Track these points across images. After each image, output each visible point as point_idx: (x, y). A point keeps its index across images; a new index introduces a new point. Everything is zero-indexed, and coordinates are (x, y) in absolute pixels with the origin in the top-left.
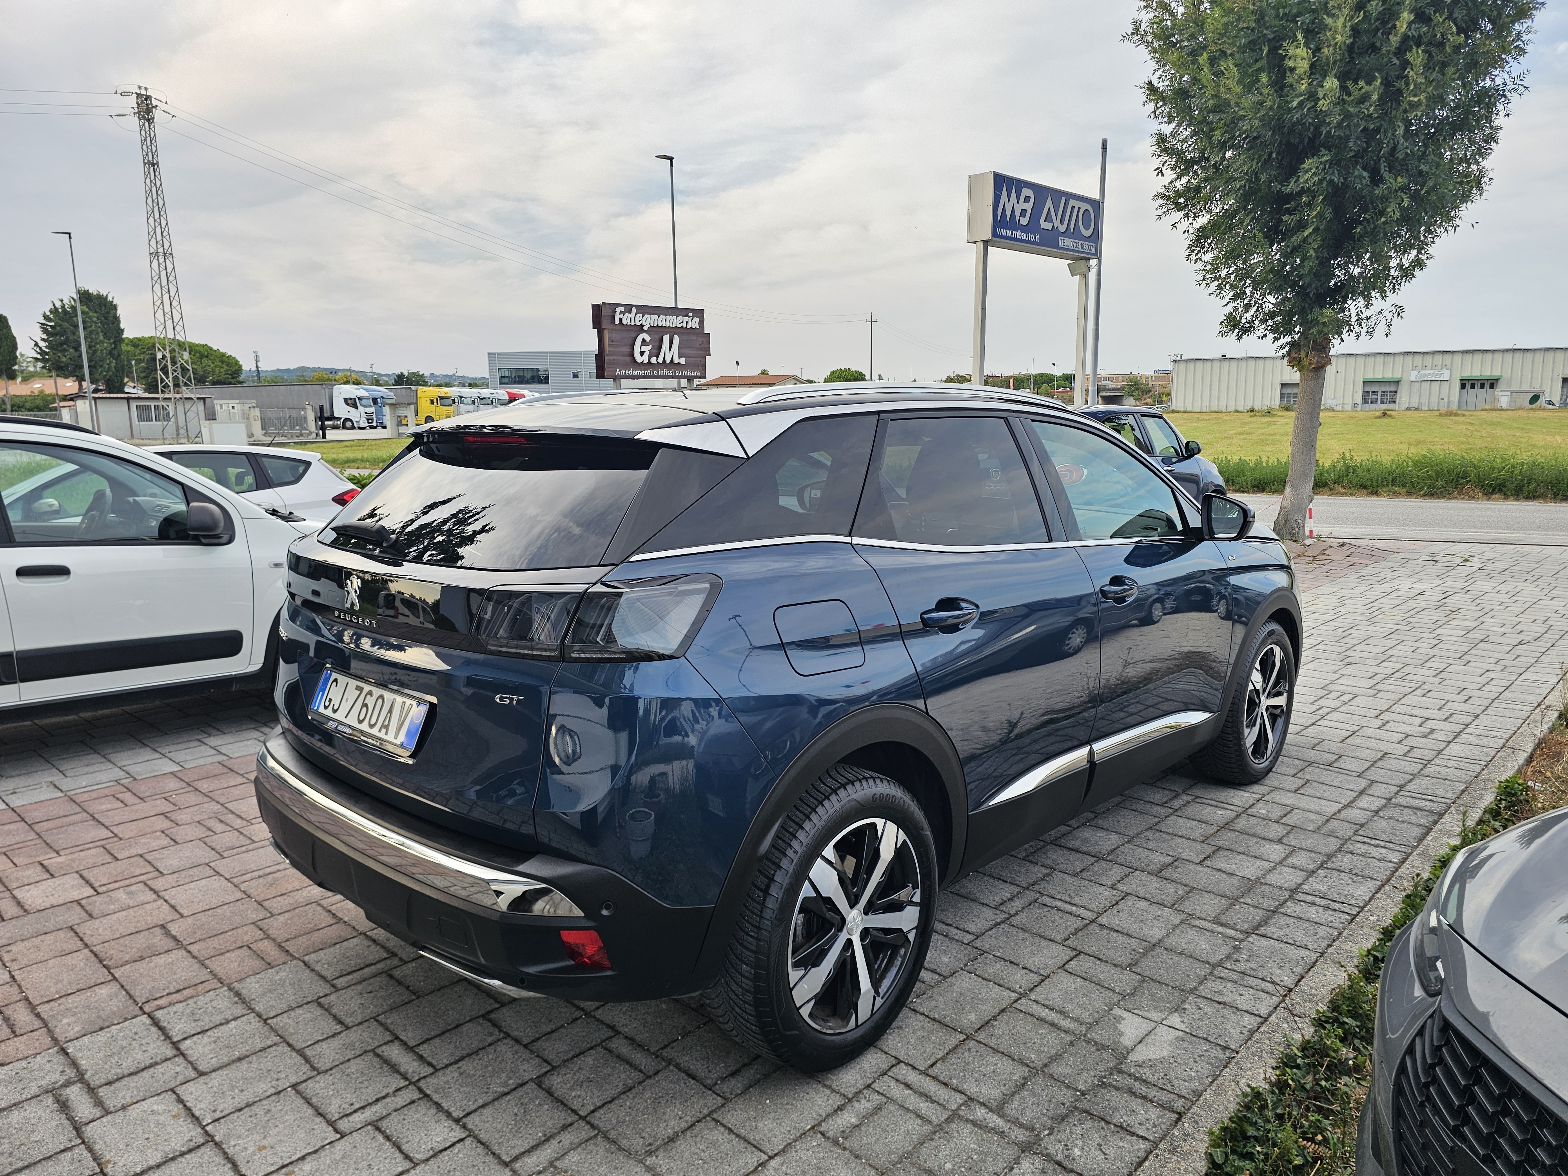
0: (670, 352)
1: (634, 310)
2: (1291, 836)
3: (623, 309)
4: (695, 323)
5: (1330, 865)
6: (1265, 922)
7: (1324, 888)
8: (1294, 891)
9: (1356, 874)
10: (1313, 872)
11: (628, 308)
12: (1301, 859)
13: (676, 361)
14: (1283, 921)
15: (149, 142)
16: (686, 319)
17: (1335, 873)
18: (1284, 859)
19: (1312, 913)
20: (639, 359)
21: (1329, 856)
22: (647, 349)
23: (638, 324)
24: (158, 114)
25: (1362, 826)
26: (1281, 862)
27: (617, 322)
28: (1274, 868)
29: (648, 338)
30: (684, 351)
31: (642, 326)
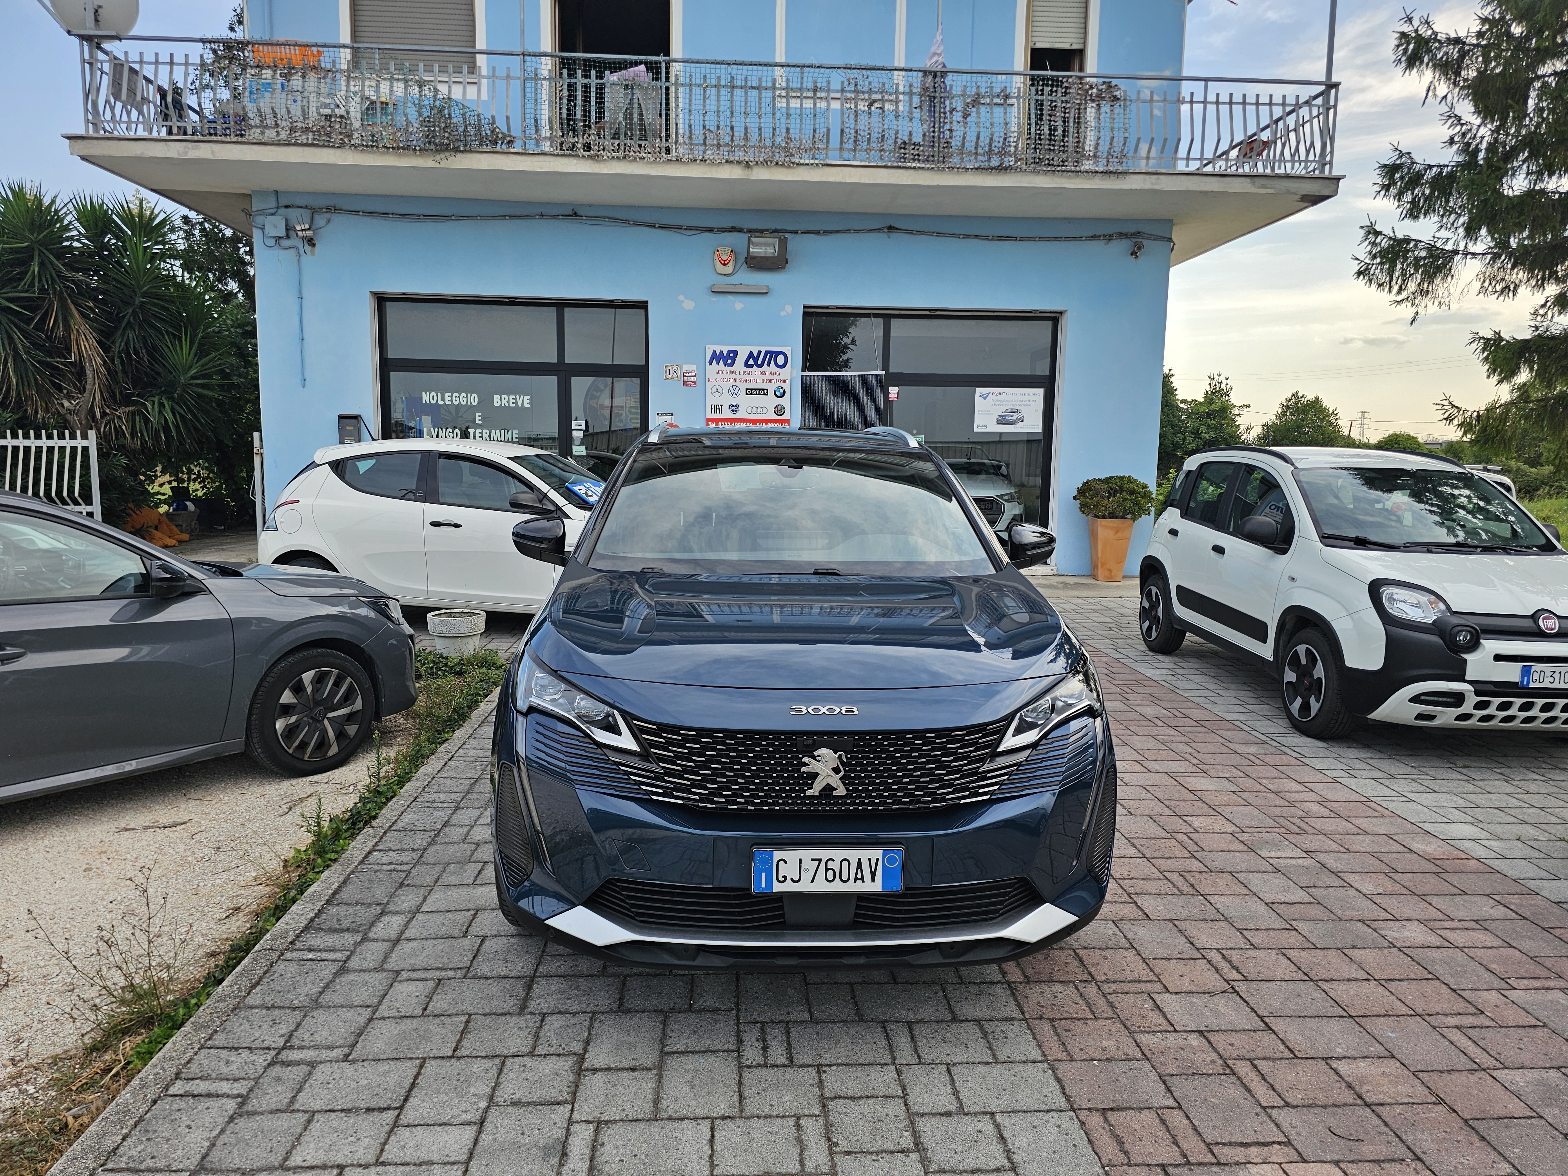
2: (469, 853)
5: (432, 834)
6: (472, 786)
7: (435, 813)
8: (457, 808)
9: (411, 831)
10: (444, 825)
12: (456, 833)
14: (461, 788)
17: (428, 828)
18: (470, 830)
19: (442, 796)
21: (432, 843)
25: (401, 885)
26: (472, 827)
28: (476, 821)
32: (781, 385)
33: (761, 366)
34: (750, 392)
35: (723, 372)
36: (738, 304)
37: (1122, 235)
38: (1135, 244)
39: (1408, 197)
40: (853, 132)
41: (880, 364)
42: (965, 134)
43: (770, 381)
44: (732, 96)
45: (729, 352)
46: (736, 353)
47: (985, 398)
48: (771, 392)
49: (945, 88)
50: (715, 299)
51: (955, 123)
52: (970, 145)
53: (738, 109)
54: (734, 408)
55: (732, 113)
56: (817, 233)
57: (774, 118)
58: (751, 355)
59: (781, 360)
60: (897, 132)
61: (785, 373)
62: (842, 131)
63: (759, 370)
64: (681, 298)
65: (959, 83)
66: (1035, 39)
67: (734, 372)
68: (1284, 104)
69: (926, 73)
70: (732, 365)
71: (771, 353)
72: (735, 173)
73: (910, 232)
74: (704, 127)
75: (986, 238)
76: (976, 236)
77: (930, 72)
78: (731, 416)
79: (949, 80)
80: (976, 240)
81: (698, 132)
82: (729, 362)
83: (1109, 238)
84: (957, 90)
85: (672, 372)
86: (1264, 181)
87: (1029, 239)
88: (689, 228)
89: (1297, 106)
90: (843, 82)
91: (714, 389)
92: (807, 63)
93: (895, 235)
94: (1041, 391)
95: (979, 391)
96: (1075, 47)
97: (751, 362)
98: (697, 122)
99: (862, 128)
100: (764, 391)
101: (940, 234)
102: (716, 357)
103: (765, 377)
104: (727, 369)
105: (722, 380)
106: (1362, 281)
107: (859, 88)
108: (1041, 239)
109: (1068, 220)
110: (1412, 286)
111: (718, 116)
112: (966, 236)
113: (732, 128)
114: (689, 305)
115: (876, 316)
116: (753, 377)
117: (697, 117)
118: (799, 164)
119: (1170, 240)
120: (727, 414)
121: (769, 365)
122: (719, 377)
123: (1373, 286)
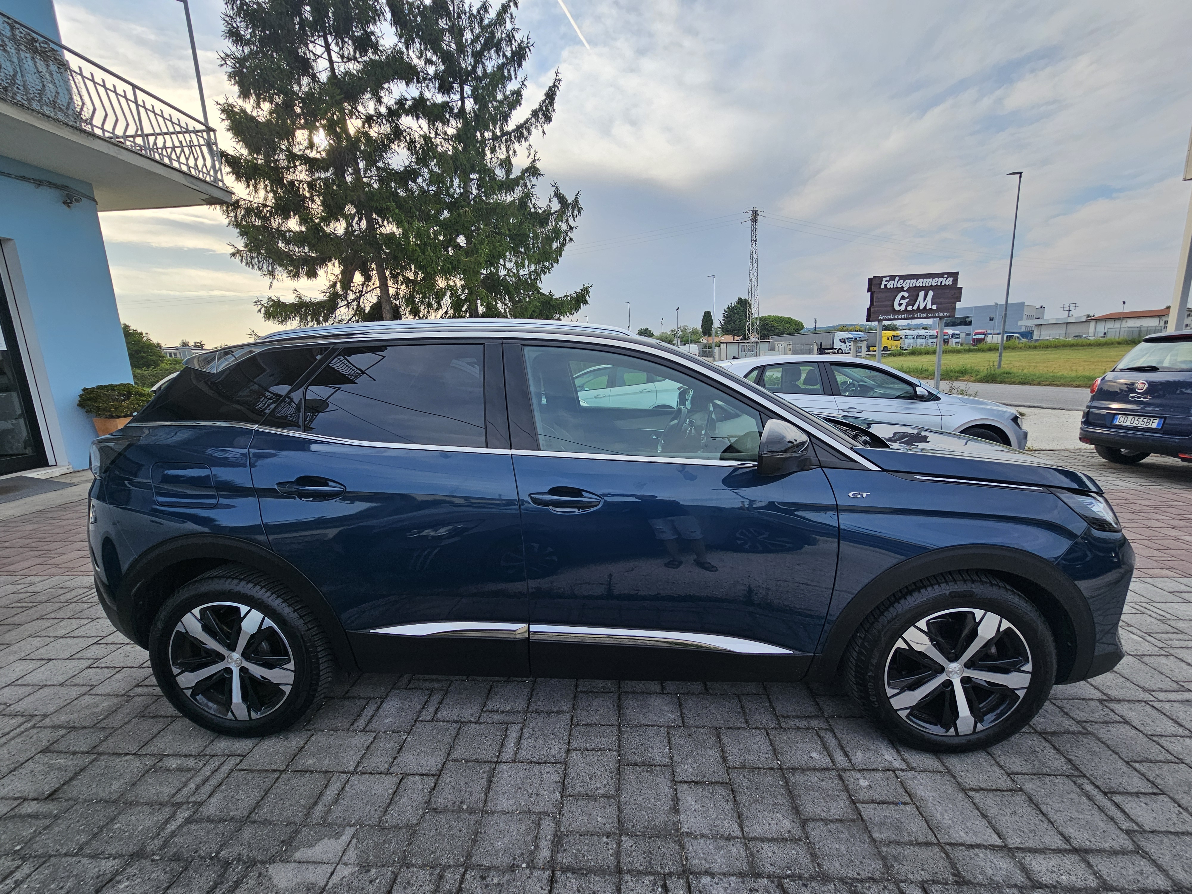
0: (924, 301)
1: (897, 278)
3: (888, 278)
4: (949, 281)
11: (893, 278)
13: (928, 307)
15: (754, 231)
16: (941, 279)
20: (897, 308)
22: (904, 302)
23: (899, 286)
24: (759, 218)
27: (883, 287)
29: (906, 294)
30: (935, 301)
31: (903, 287)
37: (51, 185)
38: (67, 195)
83: (38, 183)
89: (188, 132)
119: (93, 199)
123: (244, 264)
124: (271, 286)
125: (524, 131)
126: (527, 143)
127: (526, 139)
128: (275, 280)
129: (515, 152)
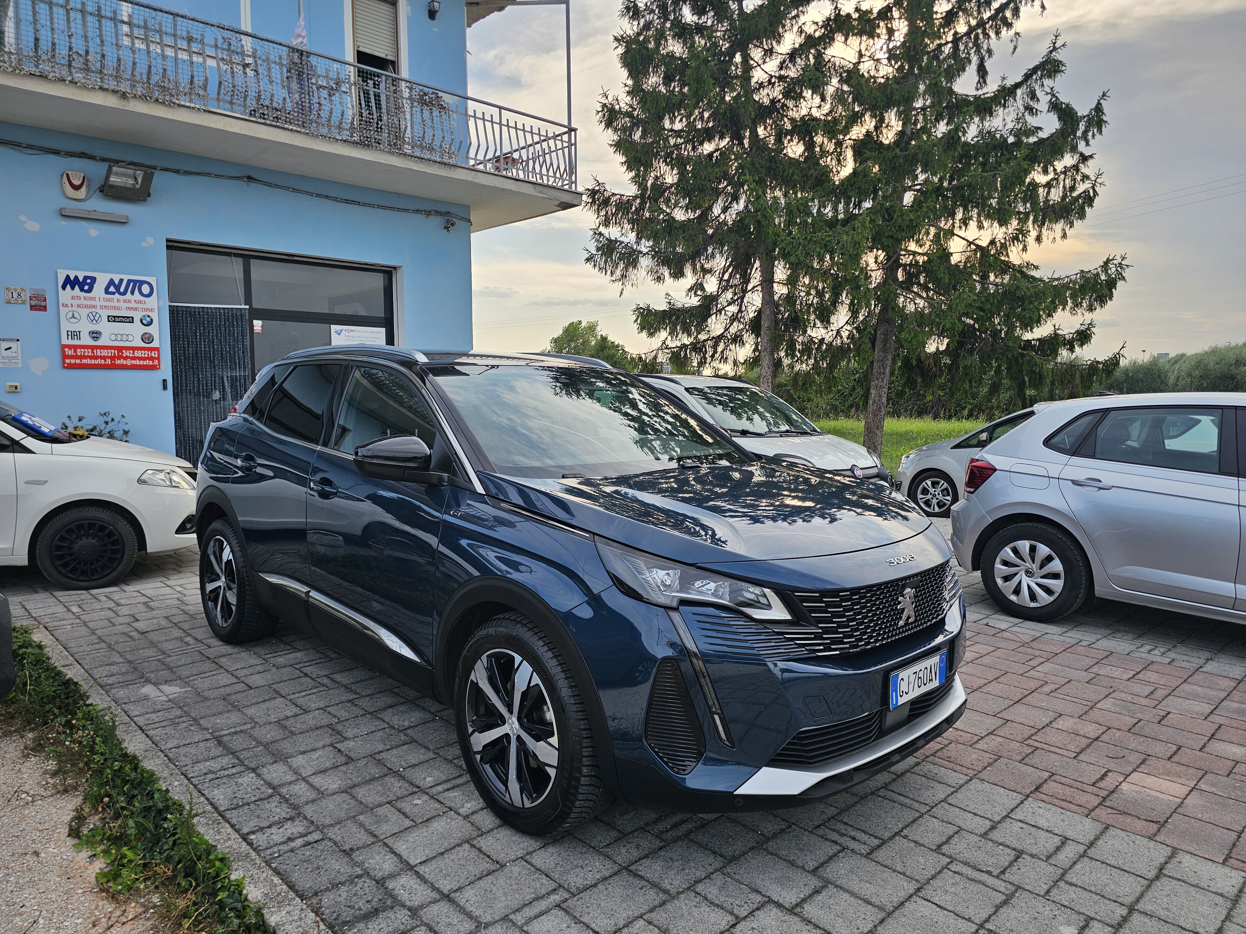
32: (148, 313)
33: (124, 293)
34: (113, 319)
35: (79, 298)
36: (94, 230)
37: (438, 213)
38: (448, 221)
39: (603, 213)
40: (231, 86)
41: (243, 299)
42: (332, 109)
43: (136, 309)
44: (100, 25)
45: (86, 278)
46: (94, 280)
47: (339, 334)
48: (137, 320)
49: (312, 67)
50: (64, 223)
51: (322, 99)
52: (335, 120)
53: (109, 39)
54: (95, 335)
55: (102, 41)
56: (177, 172)
57: (149, 57)
58: (111, 282)
59: (146, 289)
60: (272, 95)
61: (152, 302)
62: (220, 83)
63: (122, 298)
64: (23, 218)
65: (323, 66)
66: (359, 44)
67: (93, 299)
68: (539, 134)
69: (293, 50)
70: (90, 291)
71: (135, 282)
72: (111, 101)
73: (269, 185)
74: (71, 49)
75: (335, 199)
76: (327, 197)
77: (298, 51)
78: (92, 343)
79: (313, 60)
80: (326, 200)
81: (62, 51)
82: (86, 287)
83: (428, 213)
84: (321, 71)
85: (15, 295)
86: (541, 188)
87: (370, 205)
88: (30, 147)
89: (547, 139)
90: (216, 39)
91: (70, 315)
92: (181, 12)
93: (253, 185)
94: (383, 330)
95: (334, 327)
96: (389, 58)
97: (112, 289)
98: (62, 42)
99: (240, 84)
100: (131, 320)
101: (295, 190)
102: (69, 282)
103: (129, 305)
104: (83, 294)
105: (79, 306)
106: (589, 266)
107: (232, 48)
108: (379, 207)
109: (398, 195)
110: (618, 273)
111: (87, 41)
112: (318, 195)
113: (103, 56)
114: (33, 226)
115: (236, 255)
116: (116, 304)
117: (62, 37)
118: (179, 105)
119: (469, 221)
120: (86, 340)
121: (132, 293)
122: (75, 302)
123: (597, 269)
124: (621, 293)
125: (1008, 14)
126: (1012, 32)
127: (1009, 25)
128: (628, 286)
129: (989, 51)
